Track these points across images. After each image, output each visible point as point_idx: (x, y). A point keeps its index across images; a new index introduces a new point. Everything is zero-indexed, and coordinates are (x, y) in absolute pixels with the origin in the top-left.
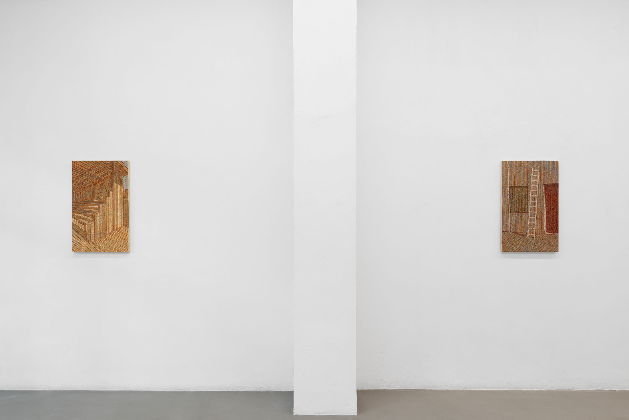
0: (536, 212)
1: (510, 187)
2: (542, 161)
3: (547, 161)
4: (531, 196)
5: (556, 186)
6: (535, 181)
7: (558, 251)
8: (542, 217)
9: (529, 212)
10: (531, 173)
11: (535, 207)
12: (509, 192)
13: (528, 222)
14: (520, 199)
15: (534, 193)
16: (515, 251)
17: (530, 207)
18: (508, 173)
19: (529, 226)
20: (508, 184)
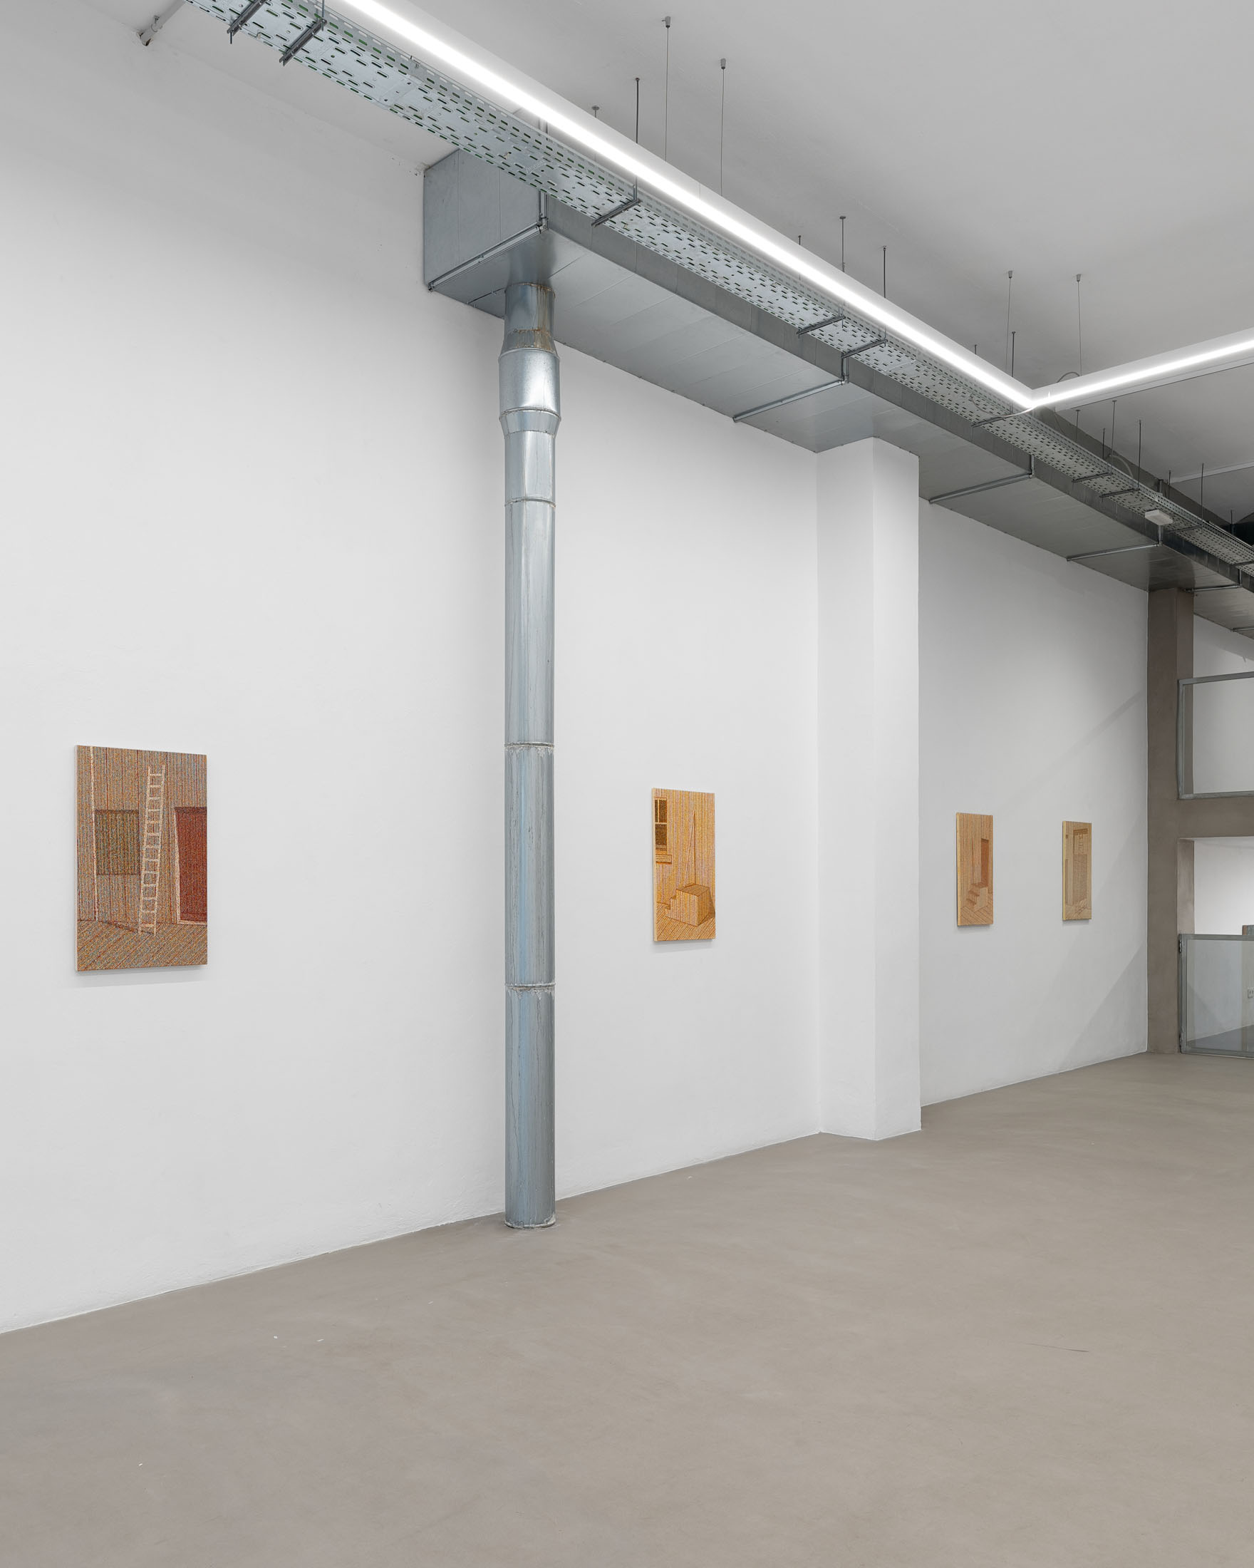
0: (158, 873)
1: (97, 811)
2: (170, 753)
3: (182, 754)
4: (146, 834)
5: (201, 813)
6: (156, 798)
7: (205, 963)
8: (171, 886)
9: (143, 872)
10: (146, 781)
11: (155, 860)
12: (94, 824)
13: (139, 896)
14: (120, 841)
15: (152, 829)
16: (109, 968)
17: (144, 860)
18: (93, 777)
19: (141, 906)
20: (93, 803)
